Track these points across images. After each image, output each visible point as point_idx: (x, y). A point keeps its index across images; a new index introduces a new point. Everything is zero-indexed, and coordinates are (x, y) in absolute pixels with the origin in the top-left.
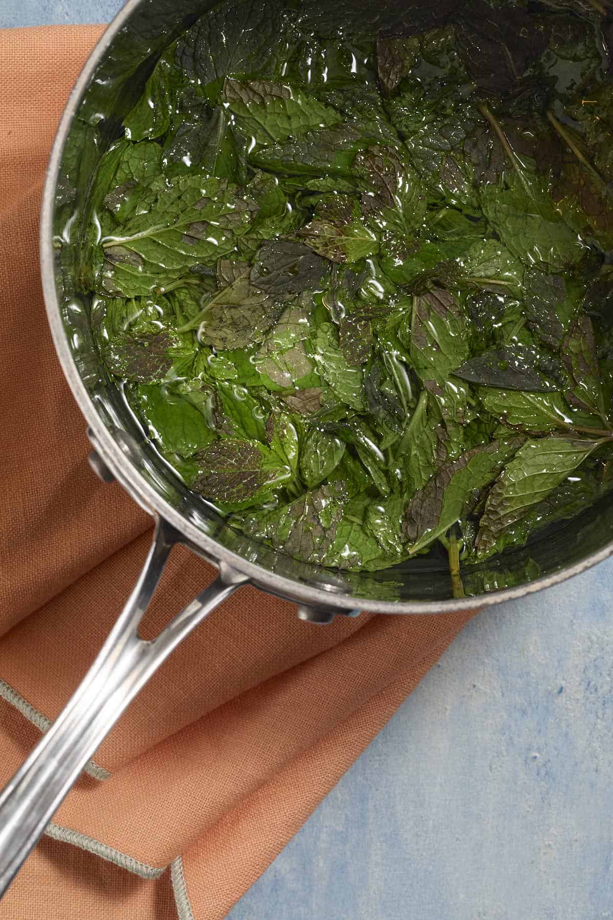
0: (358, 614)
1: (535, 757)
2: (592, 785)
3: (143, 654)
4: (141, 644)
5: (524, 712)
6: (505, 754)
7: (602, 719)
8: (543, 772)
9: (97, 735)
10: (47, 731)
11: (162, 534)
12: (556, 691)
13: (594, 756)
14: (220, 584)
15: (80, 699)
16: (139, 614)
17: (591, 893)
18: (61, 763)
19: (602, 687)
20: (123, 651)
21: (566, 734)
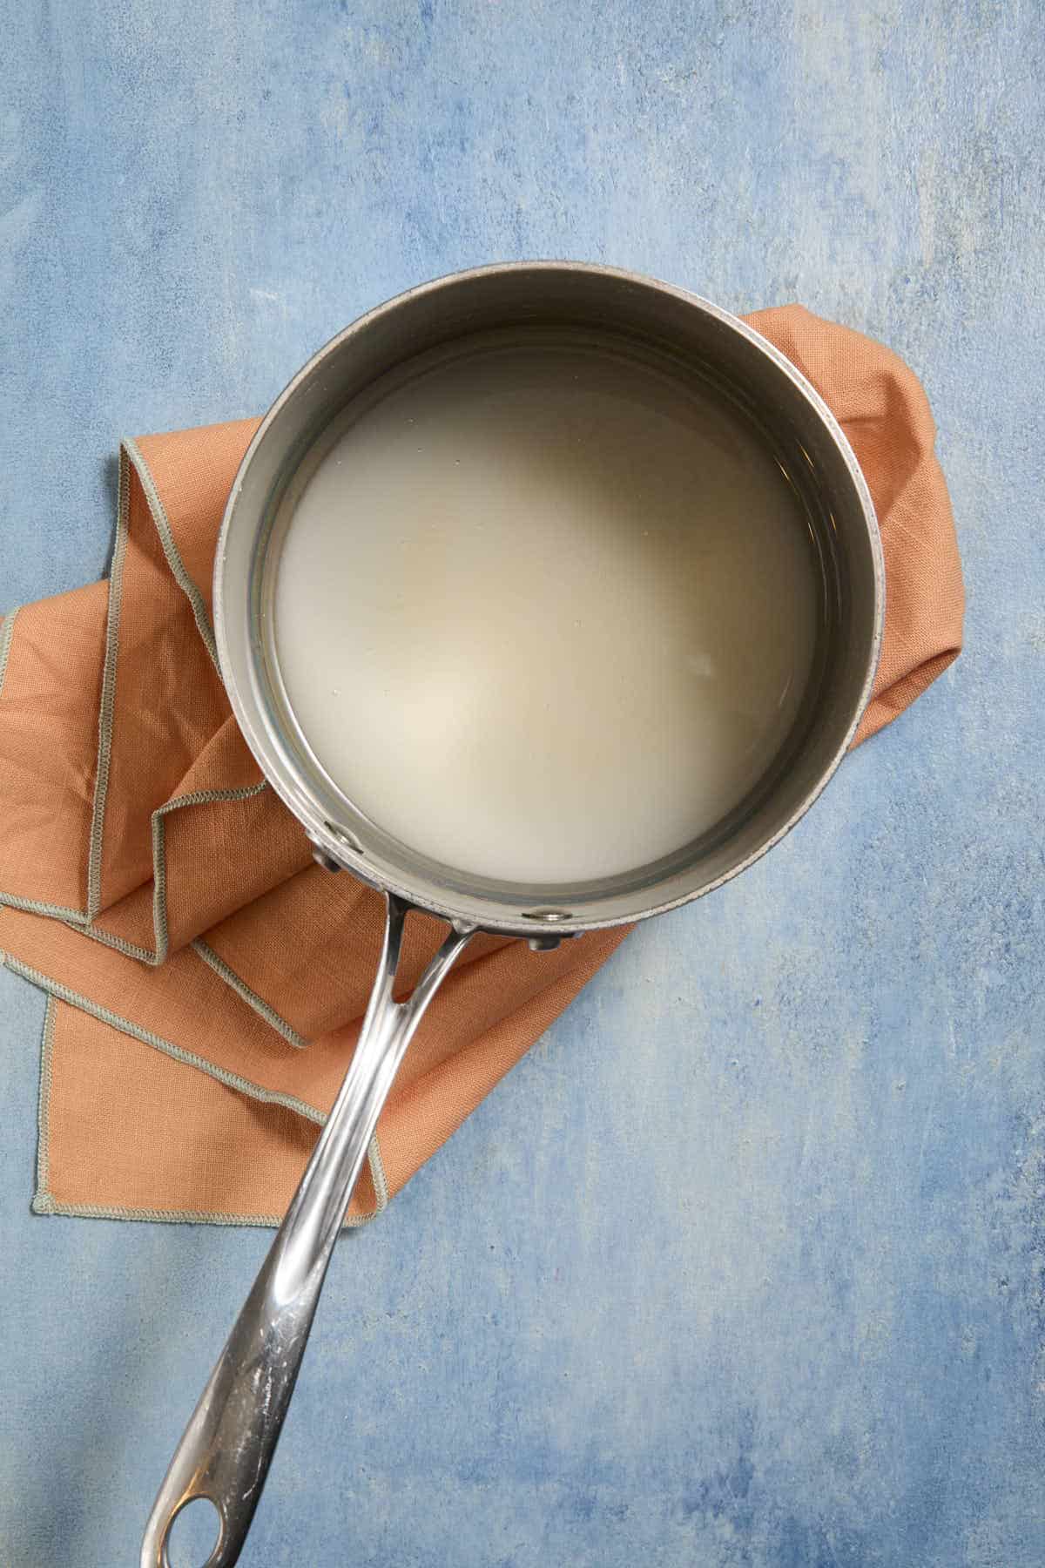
0: (581, 935)
1: (735, 1063)
2: (786, 1088)
3: (402, 1013)
4: (397, 1007)
5: (725, 1023)
6: (707, 1060)
7: (796, 1029)
8: (741, 1077)
9: (380, 1098)
10: (326, 1124)
11: (393, 905)
12: (753, 1004)
13: (787, 1061)
14: (454, 937)
15: (359, 1065)
16: (391, 979)
17: (784, 1186)
18: (353, 1130)
19: (794, 999)
20: (384, 1017)
21: (762, 1042)
